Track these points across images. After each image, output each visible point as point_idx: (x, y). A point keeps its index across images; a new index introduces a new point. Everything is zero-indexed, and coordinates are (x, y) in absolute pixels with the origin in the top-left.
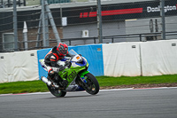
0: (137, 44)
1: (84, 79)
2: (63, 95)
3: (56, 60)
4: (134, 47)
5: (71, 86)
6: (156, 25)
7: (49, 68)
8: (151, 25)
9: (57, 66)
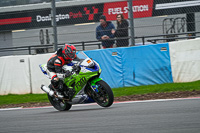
0: (26, 57)
2: (68, 108)
3: (61, 65)
4: (22, 61)
6: (47, 36)
7: (52, 74)
8: (41, 37)
9: (62, 71)
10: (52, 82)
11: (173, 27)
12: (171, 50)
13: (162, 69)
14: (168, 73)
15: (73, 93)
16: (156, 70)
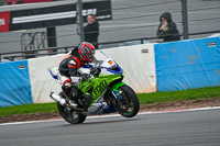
1: (117, 93)
2: (81, 120)
3: (76, 67)
5: (96, 105)
7: (64, 78)
10: (63, 88)
11: (32, 43)
12: (31, 68)
13: (21, 89)
14: (27, 93)
15: (90, 100)
16: (15, 90)
